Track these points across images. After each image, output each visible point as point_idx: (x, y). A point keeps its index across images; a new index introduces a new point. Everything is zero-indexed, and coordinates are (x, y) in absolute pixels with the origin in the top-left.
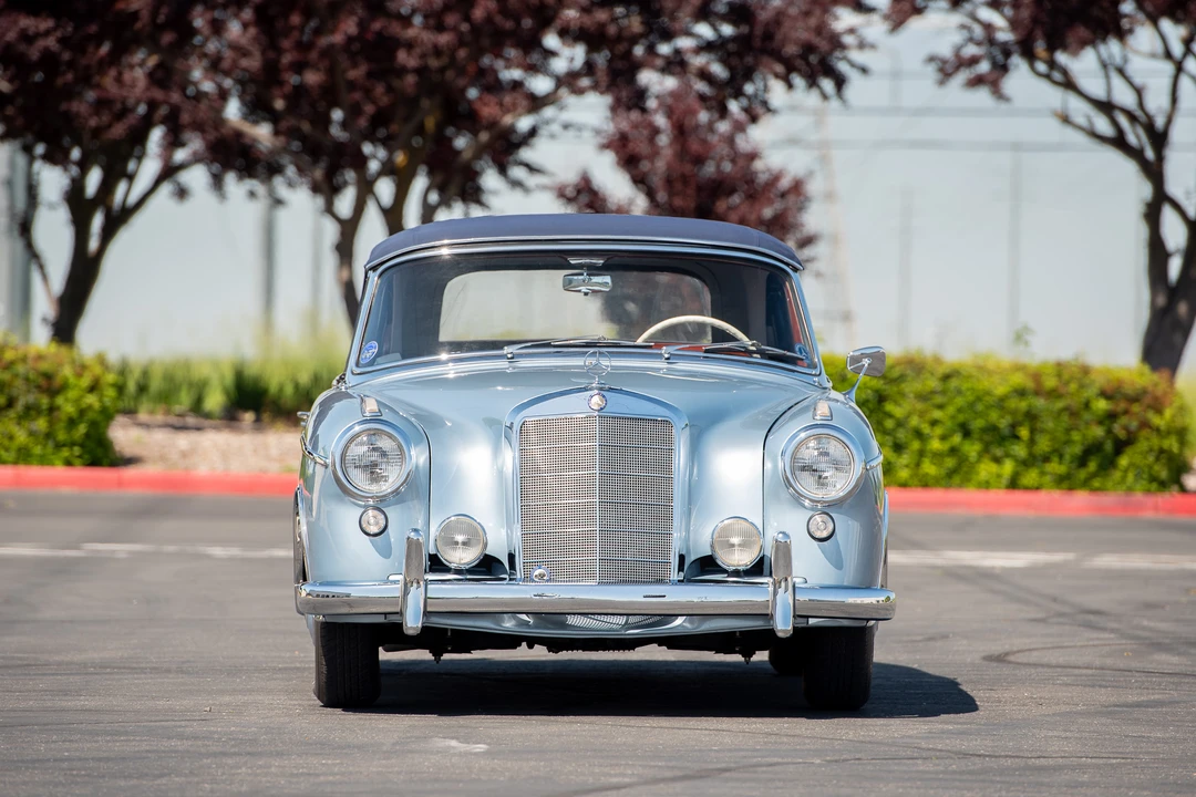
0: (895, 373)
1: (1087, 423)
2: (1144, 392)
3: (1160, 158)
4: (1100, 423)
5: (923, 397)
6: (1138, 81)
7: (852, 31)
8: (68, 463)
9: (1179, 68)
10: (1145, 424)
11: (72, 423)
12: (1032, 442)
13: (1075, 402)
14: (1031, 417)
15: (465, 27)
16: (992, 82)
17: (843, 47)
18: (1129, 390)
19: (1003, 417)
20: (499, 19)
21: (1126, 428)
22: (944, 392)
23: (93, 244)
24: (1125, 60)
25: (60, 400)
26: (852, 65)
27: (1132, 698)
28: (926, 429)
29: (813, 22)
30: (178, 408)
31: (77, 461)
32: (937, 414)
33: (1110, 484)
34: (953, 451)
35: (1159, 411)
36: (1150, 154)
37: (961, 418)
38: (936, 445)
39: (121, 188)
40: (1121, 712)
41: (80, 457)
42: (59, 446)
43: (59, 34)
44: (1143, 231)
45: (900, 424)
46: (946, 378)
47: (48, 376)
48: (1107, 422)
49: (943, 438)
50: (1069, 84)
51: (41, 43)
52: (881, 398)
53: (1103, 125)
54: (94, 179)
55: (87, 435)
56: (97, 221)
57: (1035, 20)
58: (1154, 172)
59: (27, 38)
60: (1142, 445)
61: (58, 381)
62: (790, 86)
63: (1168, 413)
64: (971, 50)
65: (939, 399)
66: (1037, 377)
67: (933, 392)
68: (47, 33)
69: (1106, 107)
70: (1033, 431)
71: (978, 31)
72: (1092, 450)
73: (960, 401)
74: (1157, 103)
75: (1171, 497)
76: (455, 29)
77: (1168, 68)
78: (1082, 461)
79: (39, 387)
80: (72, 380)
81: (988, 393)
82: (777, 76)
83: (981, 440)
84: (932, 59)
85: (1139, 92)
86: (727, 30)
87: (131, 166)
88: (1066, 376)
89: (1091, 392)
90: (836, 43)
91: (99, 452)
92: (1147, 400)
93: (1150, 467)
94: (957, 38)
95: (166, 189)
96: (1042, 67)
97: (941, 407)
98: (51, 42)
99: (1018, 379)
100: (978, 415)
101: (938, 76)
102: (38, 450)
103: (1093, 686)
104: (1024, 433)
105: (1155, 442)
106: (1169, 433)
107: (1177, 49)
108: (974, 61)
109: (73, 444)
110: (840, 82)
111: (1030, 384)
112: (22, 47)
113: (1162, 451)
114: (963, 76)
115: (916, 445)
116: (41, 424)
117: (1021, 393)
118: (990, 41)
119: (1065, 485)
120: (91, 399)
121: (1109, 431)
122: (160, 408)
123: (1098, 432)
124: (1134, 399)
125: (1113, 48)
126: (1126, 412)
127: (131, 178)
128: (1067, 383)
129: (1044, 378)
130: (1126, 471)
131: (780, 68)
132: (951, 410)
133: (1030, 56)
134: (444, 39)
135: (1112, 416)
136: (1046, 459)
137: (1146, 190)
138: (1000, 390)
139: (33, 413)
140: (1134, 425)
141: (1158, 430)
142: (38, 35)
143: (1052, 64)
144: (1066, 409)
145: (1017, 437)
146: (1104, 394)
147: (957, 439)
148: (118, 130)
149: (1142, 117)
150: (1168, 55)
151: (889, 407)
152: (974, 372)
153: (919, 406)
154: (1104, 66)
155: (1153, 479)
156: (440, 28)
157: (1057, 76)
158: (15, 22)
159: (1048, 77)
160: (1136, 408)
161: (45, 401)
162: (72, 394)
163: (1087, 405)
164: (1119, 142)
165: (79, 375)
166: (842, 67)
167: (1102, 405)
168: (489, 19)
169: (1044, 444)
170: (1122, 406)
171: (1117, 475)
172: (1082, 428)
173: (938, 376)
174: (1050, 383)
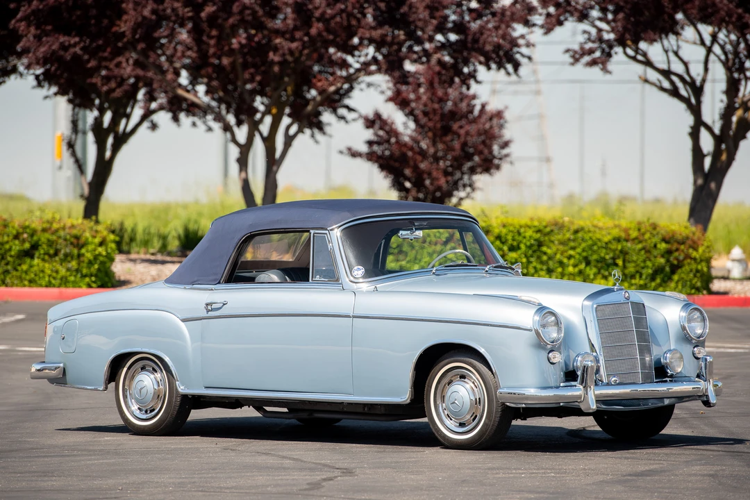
0: (548, 229)
1: (655, 257)
2: (687, 238)
3: (699, 102)
4: (663, 256)
5: (562, 243)
6: (686, 58)
7: (523, 36)
8: (89, 286)
9: (709, 51)
10: (688, 256)
11: (90, 263)
12: (625, 267)
13: (650, 244)
14: (624, 253)
15: (306, 39)
16: (602, 61)
17: (518, 46)
18: (679, 237)
19: (608, 254)
20: (325, 34)
21: (677, 259)
22: (574, 240)
23: (108, 154)
24: (678, 47)
25: (83, 251)
26: (523, 55)
28: (565, 260)
29: (500, 32)
30: (151, 250)
31: (94, 285)
32: (572, 252)
34: (580, 272)
35: (696, 249)
36: (693, 101)
37: (585, 254)
38: (571, 269)
39: (123, 122)
40: (632, 480)
41: (94, 282)
42: (84, 276)
43: (82, 45)
45: (550, 258)
46: (576, 232)
47: (77, 238)
48: (666, 256)
49: (575, 266)
50: (648, 63)
51: (72, 50)
52: (540, 244)
53: (666, 84)
55: (99, 270)
56: (110, 141)
57: (625, 29)
58: (696, 110)
59: (64, 48)
60: (686, 268)
61: (83, 240)
62: (489, 68)
63: (701, 250)
64: (589, 45)
65: (572, 244)
66: (626, 231)
67: (569, 240)
68: (75, 45)
69: (667, 73)
70: (624, 261)
71: (594, 31)
72: (658, 271)
73: (584, 245)
74: (697, 71)
75: (703, 296)
76: (301, 40)
77: (703, 51)
78: (653, 278)
79: (72, 243)
80: (90, 239)
81: (599, 240)
82: (481, 63)
83: (595, 266)
84: (567, 51)
85: (686, 64)
86: (453, 37)
87: (129, 110)
88: (643, 230)
89: (657, 239)
90: (514, 43)
91: (107, 279)
92: (689, 242)
93: (691, 281)
94: (581, 38)
95: (146, 124)
96: (630, 52)
97: (573, 248)
98: (77, 50)
99: (616, 232)
100: (594, 252)
101: (571, 60)
102: (72, 278)
104: (620, 262)
105: (694, 266)
106: (701, 261)
107: (708, 40)
108: (591, 52)
109: (91, 275)
110: (517, 66)
111: (623, 235)
112: (62, 53)
113: (697, 271)
114: (587, 59)
115: (560, 270)
116: (74, 264)
117: (618, 240)
118: (600, 40)
120: (101, 250)
121: (668, 261)
122: (142, 250)
123: (662, 261)
124: (682, 243)
126: (677, 250)
127: (128, 117)
128: (643, 234)
129: (631, 232)
130: (677, 282)
131: (482, 59)
132: (579, 250)
133: (624, 45)
134: (294, 45)
135: (669, 252)
136: (633, 277)
138: (606, 239)
139: (69, 258)
140: (681, 258)
141: (695, 259)
142: (70, 46)
143: (637, 50)
144: (644, 248)
145: (616, 265)
146: (664, 240)
147: (582, 266)
148: (118, 93)
149: (690, 81)
150: (703, 43)
151: (544, 249)
152: (592, 229)
153: (561, 247)
154: (666, 51)
155: (693, 287)
156: (293, 40)
157: (640, 57)
158: (58, 39)
159: (634, 58)
160: (682, 247)
161: (75, 251)
162: (90, 247)
163: (655, 246)
164: (674, 92)
165: (94, 237)
166: (518, 56)
167: (663, 246)
168: (319, 34)
169: (631, 269)
170: (675, 246)
171: (673, 285)
172: (653, 259)
173: (572, 231)
174: (634, 234)
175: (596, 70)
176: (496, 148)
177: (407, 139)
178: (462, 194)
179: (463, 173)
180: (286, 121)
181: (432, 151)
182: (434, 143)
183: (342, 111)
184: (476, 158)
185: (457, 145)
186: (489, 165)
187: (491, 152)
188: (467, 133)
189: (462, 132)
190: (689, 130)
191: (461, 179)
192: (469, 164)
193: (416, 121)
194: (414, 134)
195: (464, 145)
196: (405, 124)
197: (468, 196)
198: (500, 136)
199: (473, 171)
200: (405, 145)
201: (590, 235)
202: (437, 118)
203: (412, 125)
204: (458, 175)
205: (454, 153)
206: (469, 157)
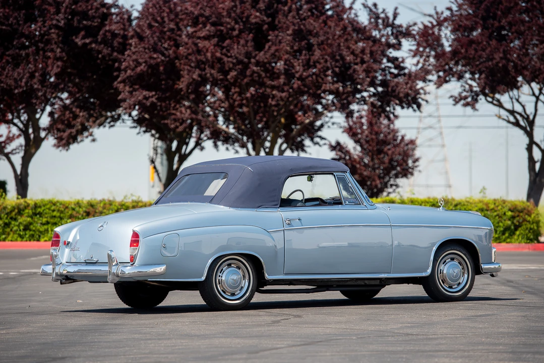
1: (505, 220)
2: (525, 209)
3: (532, 129)
4: (509, 220)
6: (523, 104)
7: (422, 88)
9: (538, 98)
10: (525, 220)
13: (500, 213)
15: (291, 90)
16: (472, 104)
17: (419, 93)
18: (519, 208)
20: (302, 87)
21: (518, 222)
23: (175, 167)
24: (519, 96)
26: (423, 100)
27: (480, 314)
29: (409, 85)
33: (513, 240)
35: (530, 216)
36: (528, 129)
39: (184, 147)
43: (156, 96)
44: (526, 154)
48: (512, 220)
50: (500, 105)
51: (151, 100)
53: (512, 119)
54: (175, 145)
56: (176, 159)
57: (485, 83)
58: (530, 134)
59: (146, 98)
60: (524, 227)
62: (403, 108)
63: (533, 216)
64: (464, 94)
66: (487, 204)
68: (152, 97)
69: (512, 112)
71: (467, 87)
72: (507, 229)
74: (530, 110)
75: (535, 244)
76: (288, 91)
77: (534, 99)
78: (503, 233)
82: (397, 104)
84: (451, 97)
85: (523, 107)
86: (380, 89)
87: (187, 140)
88: (497, 204)
89: (505, 209)
90: (417, 92)
92: (526, 211)
93: (527, 235)
94: (460, 90)
95: (198, 148)
96: (490, 99)
98: (154, 99)
99: (480, 206)
101: (454, 102)
103: (469, 310)
105: (529, 226)
106: (533, 223)
107: (537, 92)
108: (466, 98)
110: (419, 106)
111: (485, 207)
112: (144, 101)
113: (531, 229)
114: (462, 102)
117: (482, 210)
118: (471, 91)
119: (498, 241)
121: (513, 223)
123: (509, 223)
124: (521, 211)
125: (515, 92)
126: (518, 216)
127: (187, 144)
128: (498, 206)
129: (490, 205)
130: (518, 236)
131: (397, 102)
133: (486, 95)
134: (284, 95)
135: (513, 217)
137: (526, 140)
140: (521, 221)
141: (529, 222)
142: (149, 97)
143: (493, 98)
144: (498, 215)
146: (510, 210)
148: (180, 129)
149: (526, 116)
150: (534, 94)
152: (466, 203)
154: (511, 99)
155: (528, 239)
156: (283, 91)
157: (495, 102)
158: (142, 93)
159: (492, 103)
160: (521, 214)
163: (505, 214)
164: (517, 124)
166: (420, 100)
167: (509, 214)
168: (299, 88)
170: (517, 214)
171: (516, 237)
172: (503, 221)
173: (453, 205)
174: (492, 206)
175: (469, 109)
176: (410, 163)
177: (356, 157)
178: (390, 190)
179: (390, 178)
180: (280, 141)
181: (371, 164)
182: (372, 160)
183: (317, 140)
184: (399, 168)
185: (386, 159)
186: (406, 172)
187: (407, 165)
188: (393, 153)
189: (390, 152)
190: (526, 146)
191: (389, 181)
192: (394, 172)
193: (361, 146)
194: (361, 154)
195: (391, 160)
196: (354, 148)
197: (394, 191)
198: (413, 155)
199: (396, 176)
200: (355, 160)
201: (465, 207)
202: (374, 144)
203: (359, 148)
204: (387, 179)
205: (385, 166)
206: (394, 168)
